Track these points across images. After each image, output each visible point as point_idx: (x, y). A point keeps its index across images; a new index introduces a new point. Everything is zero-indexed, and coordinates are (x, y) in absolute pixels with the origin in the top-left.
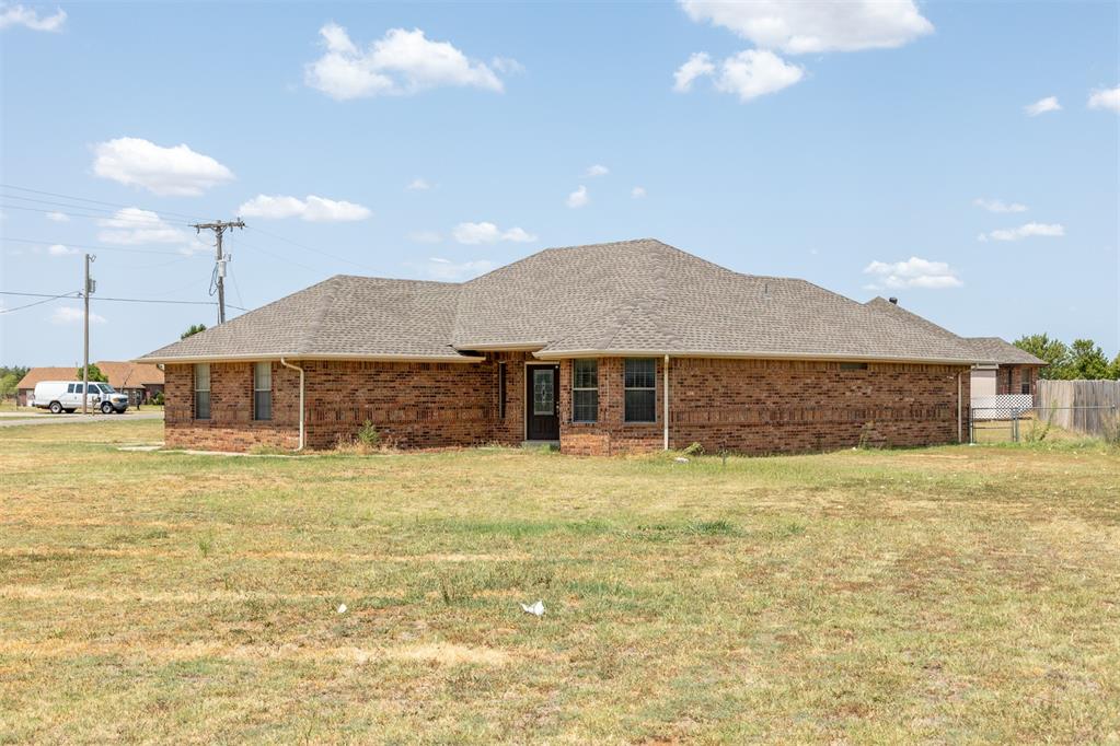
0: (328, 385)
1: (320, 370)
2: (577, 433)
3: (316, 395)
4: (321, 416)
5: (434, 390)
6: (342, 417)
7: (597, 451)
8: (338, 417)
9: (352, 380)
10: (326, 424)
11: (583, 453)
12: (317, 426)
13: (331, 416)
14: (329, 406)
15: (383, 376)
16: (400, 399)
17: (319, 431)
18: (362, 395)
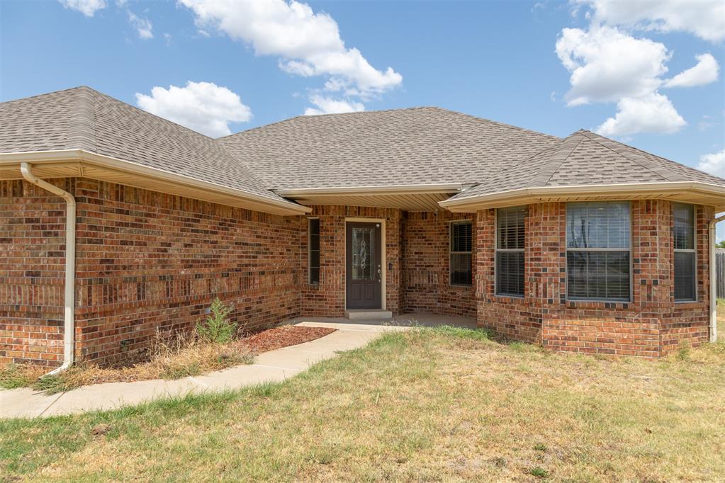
0: (124, 233)
1: (110, 202)
2: (581, 318)
3: (102, 252)
4: (111, 293)
5: (256, 249)
6: (148, 292)
7: (630, 348)
8: (140, 295)
9: (164, 227)
10: (121, 309)
11: (600, 349)
12: (104, 314)
13: (129, 293)
14: (125, 274)
15: (205, 224)
16: (223, 260)
17: (106, 324)
18: (176, 253)
